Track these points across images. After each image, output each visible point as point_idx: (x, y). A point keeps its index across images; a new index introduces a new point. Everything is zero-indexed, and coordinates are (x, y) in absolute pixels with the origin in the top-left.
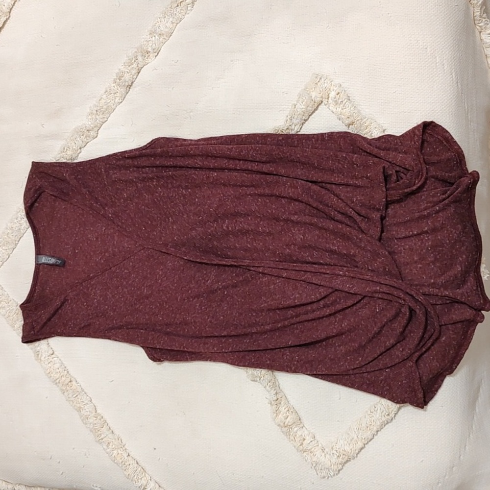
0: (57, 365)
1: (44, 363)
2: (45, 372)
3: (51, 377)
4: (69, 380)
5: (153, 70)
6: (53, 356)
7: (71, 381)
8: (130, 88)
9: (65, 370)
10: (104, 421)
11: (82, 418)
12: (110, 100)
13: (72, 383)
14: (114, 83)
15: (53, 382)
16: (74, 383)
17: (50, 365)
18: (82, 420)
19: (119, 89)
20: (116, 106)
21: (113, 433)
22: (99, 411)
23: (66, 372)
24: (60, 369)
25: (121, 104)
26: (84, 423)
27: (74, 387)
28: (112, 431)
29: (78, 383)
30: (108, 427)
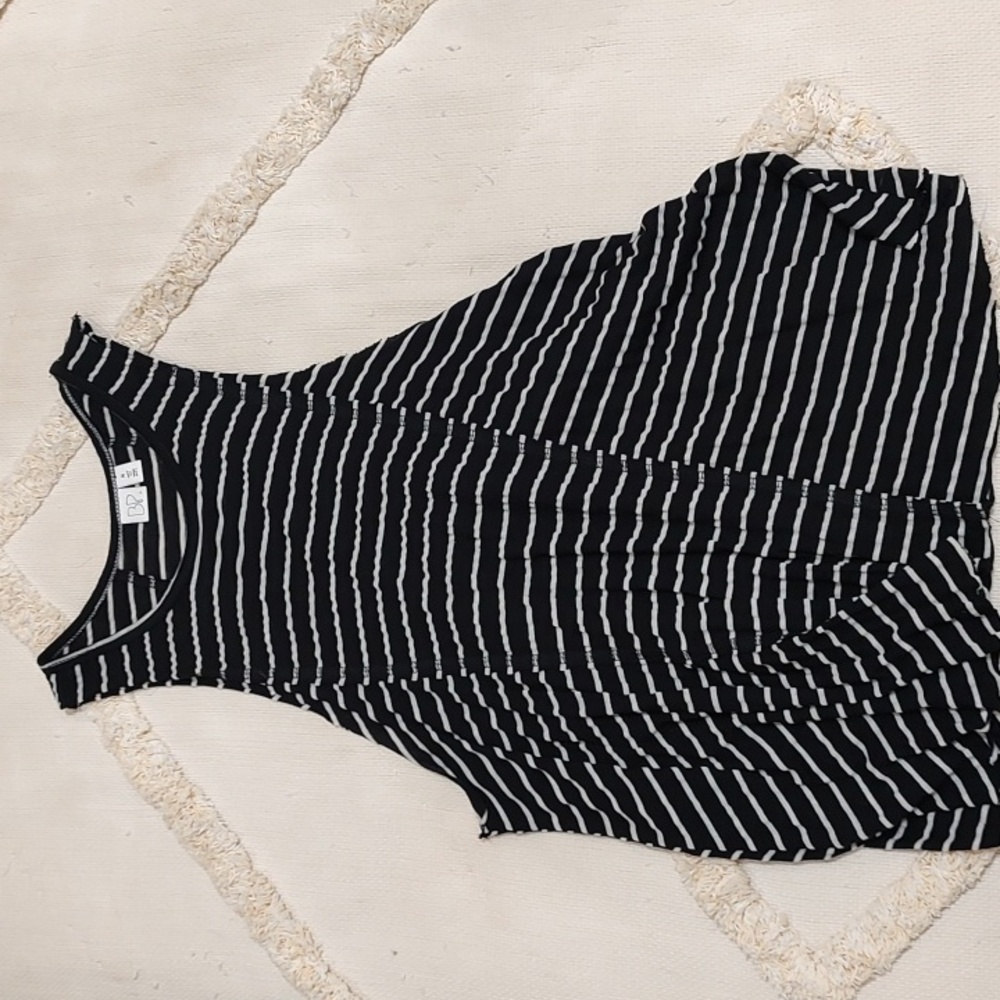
0: (157, 759)
1: (126, 752)
2: (126, 775)
3: (140, 786)
4: (188, 794)
5: (400, 72)
6: (148, 736)
7: (191, 796)
8: (341, 111)
9: (174, 771)
10: (271, 888)
11: (218, 884)
12: (292, 137)
13: (194, 799)
14: (303, 98)
15: (146, 799)
16: (198, 799)
17: (139, 757)
18: (218, 888)
19: (317, 111)
20: (308, 152)
21: (292, 918)
22: (259, 866)
23: (177, 773)
24: (165, 768)
25: (319, 147)
26: (221, 894)
27: (197, 808)
28: (290, 913)
29: (208, 800)
30: (280, 904)
